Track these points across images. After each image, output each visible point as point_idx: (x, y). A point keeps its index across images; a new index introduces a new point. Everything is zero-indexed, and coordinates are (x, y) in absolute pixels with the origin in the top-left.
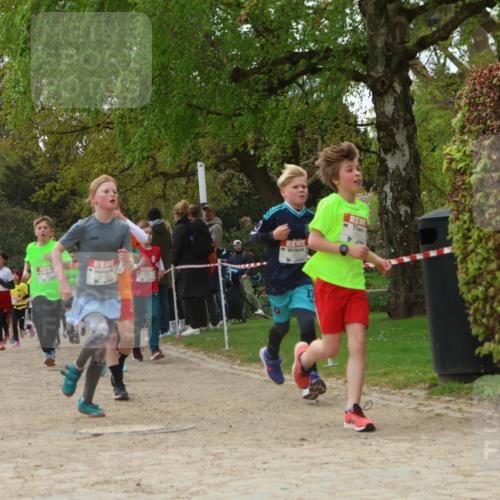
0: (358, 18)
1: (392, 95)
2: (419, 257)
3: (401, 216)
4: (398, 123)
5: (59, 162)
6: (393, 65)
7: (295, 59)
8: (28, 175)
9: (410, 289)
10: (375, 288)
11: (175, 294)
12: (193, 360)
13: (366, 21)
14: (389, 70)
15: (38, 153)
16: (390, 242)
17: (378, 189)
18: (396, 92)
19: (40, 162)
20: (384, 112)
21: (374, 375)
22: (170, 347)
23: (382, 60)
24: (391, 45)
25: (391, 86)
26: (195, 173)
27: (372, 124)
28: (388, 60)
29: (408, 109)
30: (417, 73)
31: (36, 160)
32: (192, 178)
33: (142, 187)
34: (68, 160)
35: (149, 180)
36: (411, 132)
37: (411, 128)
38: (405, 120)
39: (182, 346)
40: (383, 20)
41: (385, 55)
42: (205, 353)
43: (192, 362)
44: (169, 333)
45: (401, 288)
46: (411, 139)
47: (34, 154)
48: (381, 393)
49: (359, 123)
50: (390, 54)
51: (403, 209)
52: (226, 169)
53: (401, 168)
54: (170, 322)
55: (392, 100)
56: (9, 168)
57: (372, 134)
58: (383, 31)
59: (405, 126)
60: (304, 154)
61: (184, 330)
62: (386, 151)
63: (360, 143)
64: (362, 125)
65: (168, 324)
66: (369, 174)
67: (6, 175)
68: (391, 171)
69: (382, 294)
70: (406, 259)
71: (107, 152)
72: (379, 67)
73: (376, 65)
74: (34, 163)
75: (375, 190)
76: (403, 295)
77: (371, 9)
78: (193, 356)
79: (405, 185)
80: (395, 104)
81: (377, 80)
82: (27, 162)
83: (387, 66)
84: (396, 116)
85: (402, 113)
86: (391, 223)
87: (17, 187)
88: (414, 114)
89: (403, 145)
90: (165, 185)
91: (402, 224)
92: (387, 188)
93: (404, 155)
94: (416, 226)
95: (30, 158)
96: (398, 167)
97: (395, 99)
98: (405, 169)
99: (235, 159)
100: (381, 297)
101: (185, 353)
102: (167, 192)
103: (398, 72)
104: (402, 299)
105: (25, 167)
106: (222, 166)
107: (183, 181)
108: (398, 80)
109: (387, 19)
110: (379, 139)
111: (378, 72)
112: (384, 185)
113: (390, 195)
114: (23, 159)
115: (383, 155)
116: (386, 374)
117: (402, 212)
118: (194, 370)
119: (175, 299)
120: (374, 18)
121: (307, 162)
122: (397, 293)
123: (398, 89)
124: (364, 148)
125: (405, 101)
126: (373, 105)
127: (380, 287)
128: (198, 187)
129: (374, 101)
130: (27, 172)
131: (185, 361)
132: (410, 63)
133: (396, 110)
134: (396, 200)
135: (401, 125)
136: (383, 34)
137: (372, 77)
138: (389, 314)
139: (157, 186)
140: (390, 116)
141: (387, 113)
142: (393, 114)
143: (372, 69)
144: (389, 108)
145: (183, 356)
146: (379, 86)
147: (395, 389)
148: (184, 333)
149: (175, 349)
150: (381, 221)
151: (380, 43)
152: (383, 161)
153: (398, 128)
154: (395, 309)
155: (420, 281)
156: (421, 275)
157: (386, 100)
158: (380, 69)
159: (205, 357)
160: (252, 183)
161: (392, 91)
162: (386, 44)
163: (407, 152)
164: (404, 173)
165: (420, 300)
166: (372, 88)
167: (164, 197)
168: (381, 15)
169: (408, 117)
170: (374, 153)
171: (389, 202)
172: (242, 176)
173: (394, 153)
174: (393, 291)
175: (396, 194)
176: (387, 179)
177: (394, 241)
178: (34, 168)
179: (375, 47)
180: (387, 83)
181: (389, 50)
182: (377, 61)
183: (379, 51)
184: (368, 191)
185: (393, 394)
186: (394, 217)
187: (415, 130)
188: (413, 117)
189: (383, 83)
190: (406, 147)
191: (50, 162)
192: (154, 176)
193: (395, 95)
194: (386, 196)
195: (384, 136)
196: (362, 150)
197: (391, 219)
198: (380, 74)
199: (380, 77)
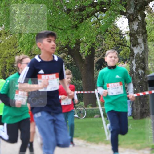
1: (137, 21)
2: (147, 93)
3: (139, 74)
4: (139, 34)
6: (138, 8)
9: (143, 106)
14: (136, 10)
16: (134, 86)
17: (129, 62)
18: (139, 20)
20: (133, 29)
23: (133, 6)
25: (137, 17)
27: (127, 34)
28: (136, 5)
29: (144, 27)
30: (148, 11)
36: (145, 37)
37: (145, 36)
38: (142, 32)
41: (135, 3)
45: (139, 106)
46: (145, 41)
50: (137, 3)
51: (140, 71)
52: (62, 53)
53: (140, 53)
57: (128, 38)
59: (142, 35)
62: (134, 46)
64: (123, 34)
68: (135, 54)
70: (141, 94)
71: (10, 45)
72: (131, 9)
73: (130, 8)
75: (127, 63)
76: (139, 109)
79: (141, 61)
80: (138, 25)
81: (131, 15)
83: (135, 8)
84: (138, 31)
85: (141, 29)
86: (135, 78)
88: (146, 30)
89: (141, 43)
91: (140, 78)
92: (133, 62)
93: (141, 48)
94: (146, 79)
96: (138, 53)
97: (138, 23)
98: (142, 54)
99: (66, 49)
103: (140, 11)
104: (139, 111)
106: (60, 52)
108: (140, 15)
110: (131, 41)
111: (131, 11)
112: (132, 61)
113: (135, 65)
115: (132, 47)
117: (140, 73)
121: (98, 50)
122: (137, 108)
123: (140, 18)
125: (143, 24)
126: (128, 25)
132: (146, 7)
133: (139, 28)
134: (137, 67)
135: (141, 35)
137: (128, 13)
138: (133, 117)
140: (136, 31)
141: (134, 29)
142: (137, 29)
143: (128, 10)
144: (135, 27)
146: (131, 17)
150: (131, 76)
152: (132, 50)
153: (139, 36)
154: (136, 115)
155: (147, 103)
156: (148, 100)
157: (134, 23)
158: (132, 10)
160: (74, 59)
161: (137, 19)
163: (143, 47)
164: (141, 56)
165: (147, 111)
166: (128, 18)
169: (144, 31)
170: (127, 46)
171: (134, 68)
172: (69, 56)
173: (137, 46)
175: (137, 65)
176: (133, 58)
177: (136, 85)
180: (135, 16)
181: (136, 1)
182: (131, 6)
183: (132, 2)
184: (124, 63)
186: (136, 75)
187: (147, 36)
188: (146, 31)
190: (142, 44)
193: (138, 21)
194: (133, 66)
195: (133, 39)
196: (122, 45)
197: (135, 76)
198: (132, 12)
199: (132, 13)
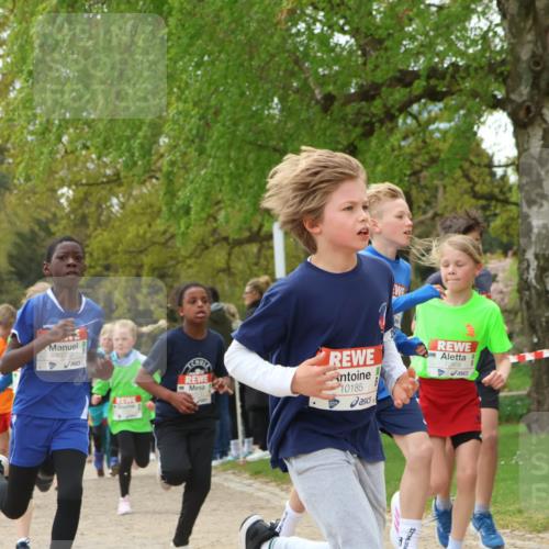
0: (497, 18)
1: (540, 125)
3: (548, 292)
5: (87, 226)
6: (543, 84)
7: (408, 80)
8: (45, 244)
10: (510, 391)
11: (238, 404)
12: (261, 494)
13: (506, 24)
14: (536, 92)
15: (59, 214)
16: (533, 328)
18: (545, 121)
19: (61, 227)
20: (528, 150)
21: (505, 513)
22: (232, 477)
23: (527, 77)
24: (541, 57)
25: (539, 114)
26: (270, 237)
27: (512, 164)
28: (536, 77)
31: (56, 224)
32: (265, 243)
33: (197, 257)
34: (99, 223)
35: (207, 248)
39: (247, 475)
40: (530, 22)
41: (533, 71)
42: (278, 485)
43: (259, 498)
44: (229, 458)
47: (55, 215)
48: (513, 538)
49: (496, 163)
50: (538, 68)
54: (232, 442)
55: (540, 133)
56: (19, 235)
58: (530, 37)
60: (419, 207)
61: (250, 453)
62: (530, 203)
63: (496, 191)
64: (500, 166)
65: (229, 444)
66: (508, 234)
67: (16, 244)
68: (535, 230)
69: (520, 398)
72: (522, 88)
73: (519, 85)
74: (53, 228)
75: (515, 254)
77: (513, 7)
78: (260, 490)
80: (543, 138)
81: (520, 105)
82: (44, 226)
83: (535, 85)
84: (545, 156)
86: (534, 303)
87: (31, 260)
90: (229, 254)
92: (530, 255)
95: (48, 221)
96: (545, 226)
97: (545, 130)
100: (519, 403)
101: (250, 485)
102: (232, 265)
105: (42, 234)
107: (254, 248)
109: (535, 20)
110: (521, 187)
111: (521, 95)
112: (525, 251)
113: (534, 264)
114: (39, 222)
116: (520, 512)
118: (262, 508)
119: (239, 411)
120: (517, 20)
122: (541, 398)
124: (501, 197)
126: (513, 141)
127: (518, 389)
128: (272, 257)
129: (516, 134)
130: (43, 240)
131: (251, 495)
133: (544, 147)
134: (542, 271)
136: (529, 42)
137: (512, 101)
139: (218, 257)
140: (537, 156)
141: (532, 151)
142: (541, 152)
143: (513, 91)
144: (536, 144)
145: (247, 489)
146: (522, 114)
147: (531, 532)
148: (250, 458)
149: (237, 479)
150: (521, 299)
151: (525, 54)
152: (525, 218)
157: (531, 133)
158: (523, 92)
159: (277, 490)
161: (539, 120)
162: (534, 55)
166: (513, 116)
167: (228, 270)
168: (527, 15)
170: (514, 204)
171: (532, 274)
174: (535, 395)
175: (542, 263)
176: (530, 243)
177: (538, 327)
178: (54, 234)
179: (517, 60)
180: (533, 109)
181: (537, 64)
182: (521, 78)
183: (524, 65)
184: (505, 254)
185: (530, 539)
186: (539, 294)
189: (528, 110)
191: (75, 226)
192: (215, 243)
193: (544, 126)
194: (529, 266)
195: (527, 183)
196: (498, 200)
197: (535, 297)
198: (525, 98)
199: (524, 102)
